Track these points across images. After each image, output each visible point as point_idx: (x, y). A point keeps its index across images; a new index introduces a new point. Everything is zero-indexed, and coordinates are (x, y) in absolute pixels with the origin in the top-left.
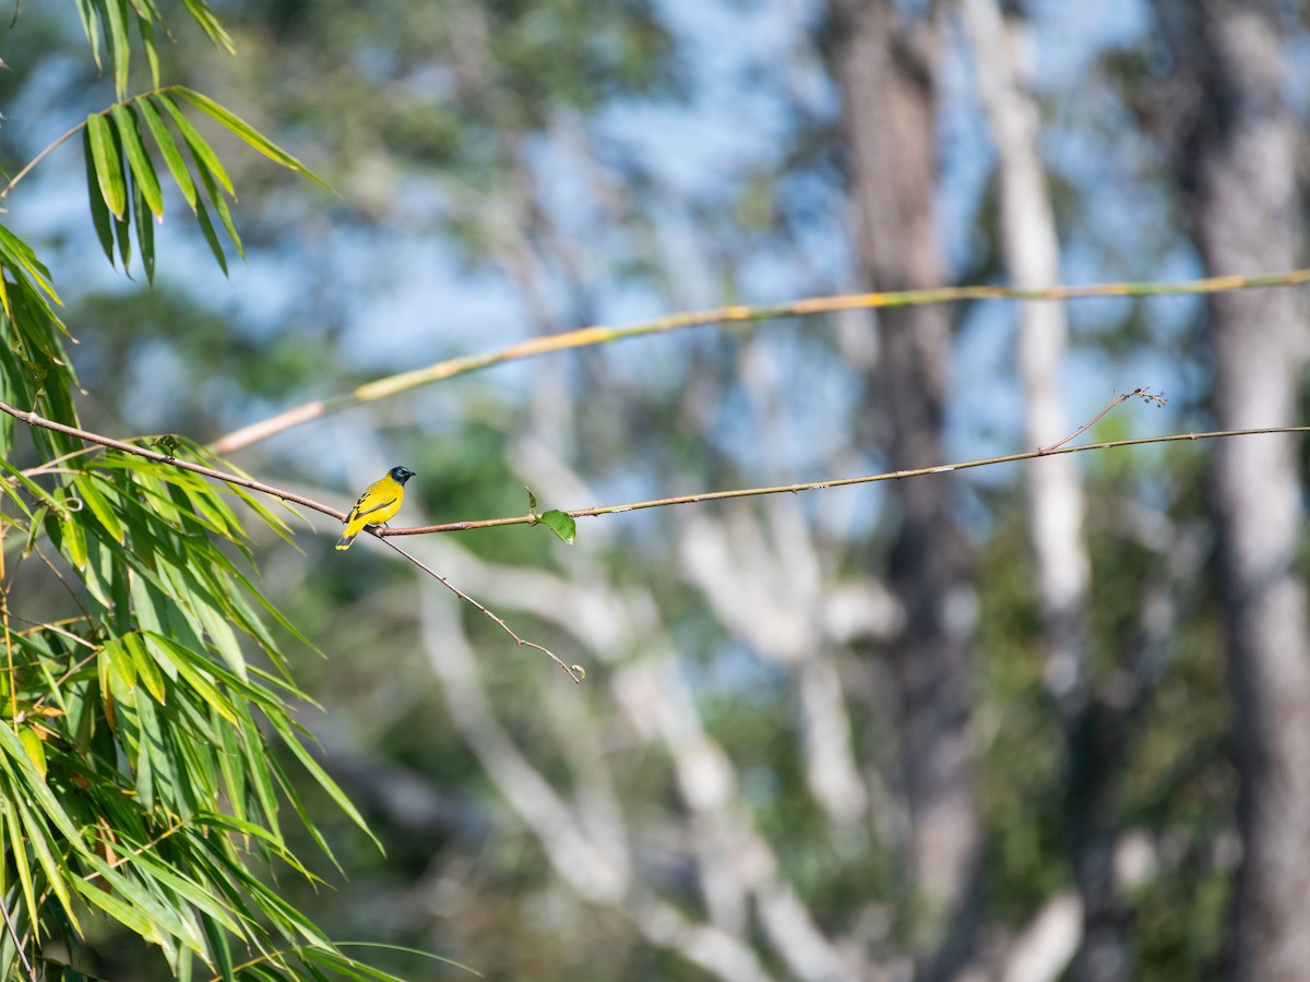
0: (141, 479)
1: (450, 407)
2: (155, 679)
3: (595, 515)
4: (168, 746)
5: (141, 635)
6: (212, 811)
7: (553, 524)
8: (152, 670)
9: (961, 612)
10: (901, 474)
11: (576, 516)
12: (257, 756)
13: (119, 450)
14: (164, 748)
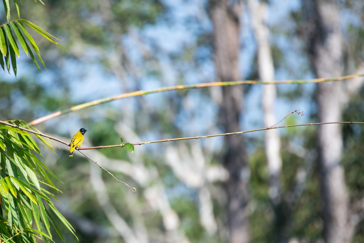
0: (10, 132)
1: (101, 113)
2: (14, 190)
3: (140, 144)
4: (17, 209)
5: (9, 177)
6: (29, 228)
7: (128, 147)
8: (13, 188)
9: (245, 174)
10: (227, 134)
11: (134, 145)
12: (43, 211)
13: (4, 124)
14: (16, 210)
